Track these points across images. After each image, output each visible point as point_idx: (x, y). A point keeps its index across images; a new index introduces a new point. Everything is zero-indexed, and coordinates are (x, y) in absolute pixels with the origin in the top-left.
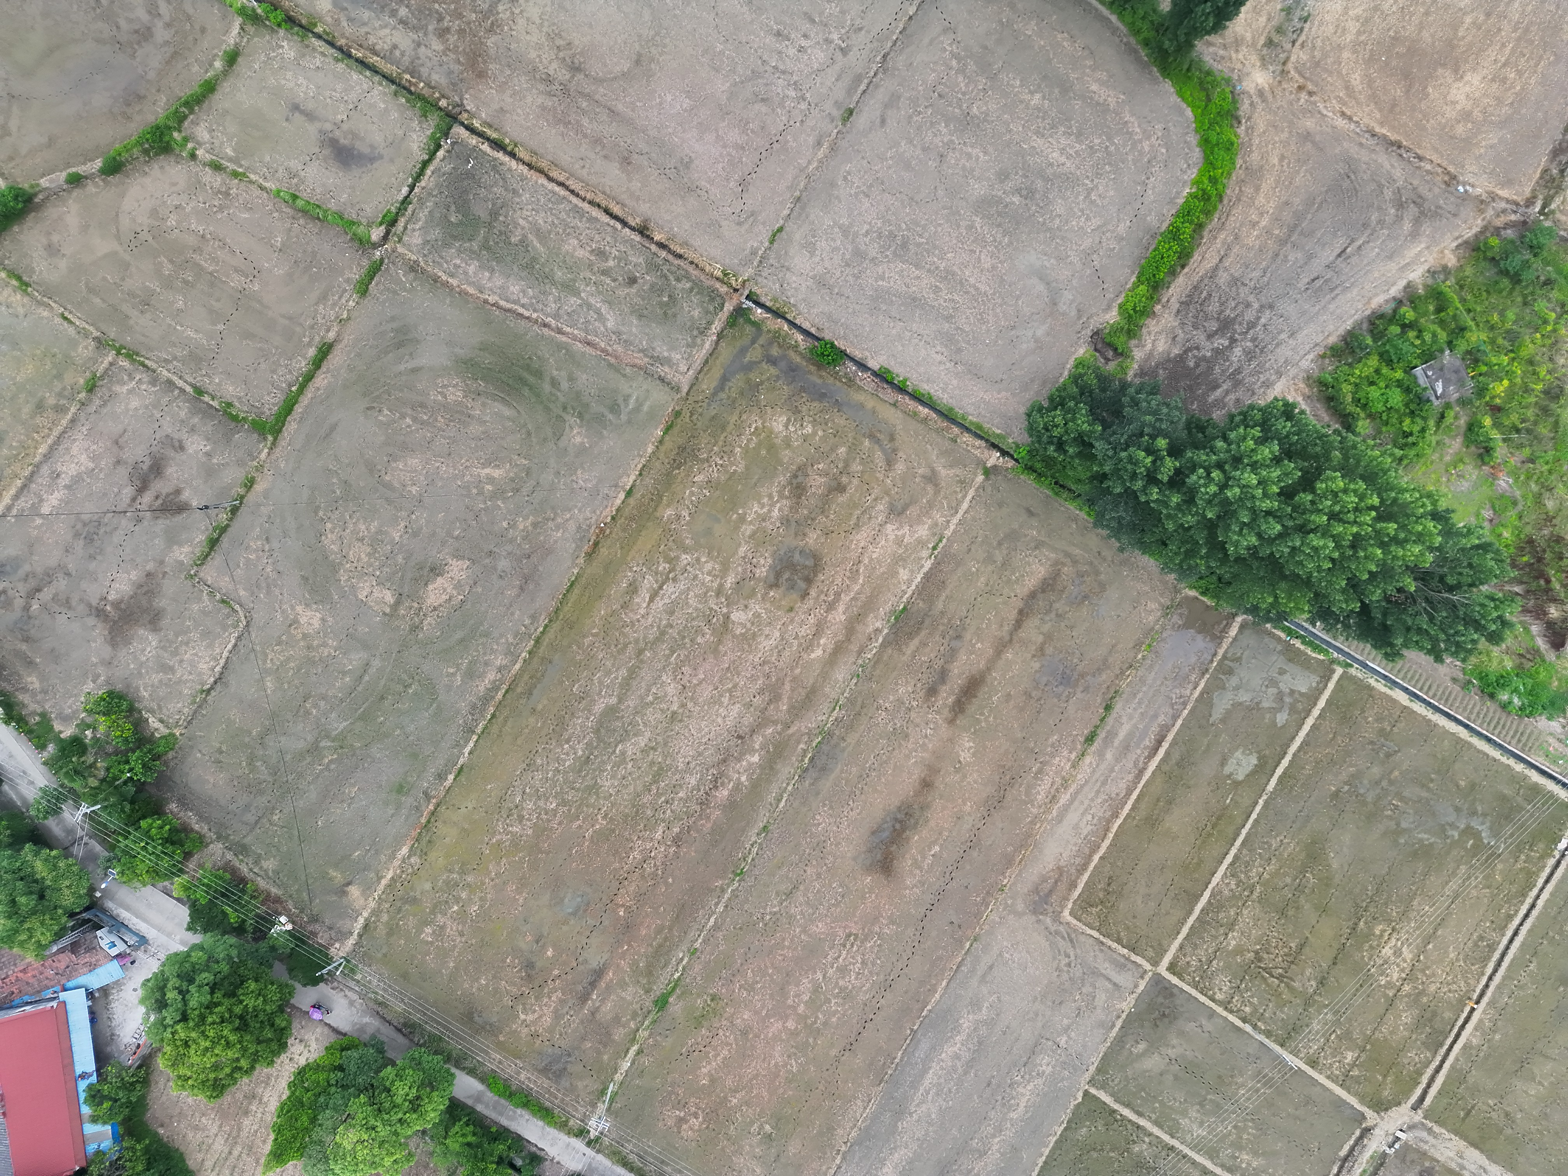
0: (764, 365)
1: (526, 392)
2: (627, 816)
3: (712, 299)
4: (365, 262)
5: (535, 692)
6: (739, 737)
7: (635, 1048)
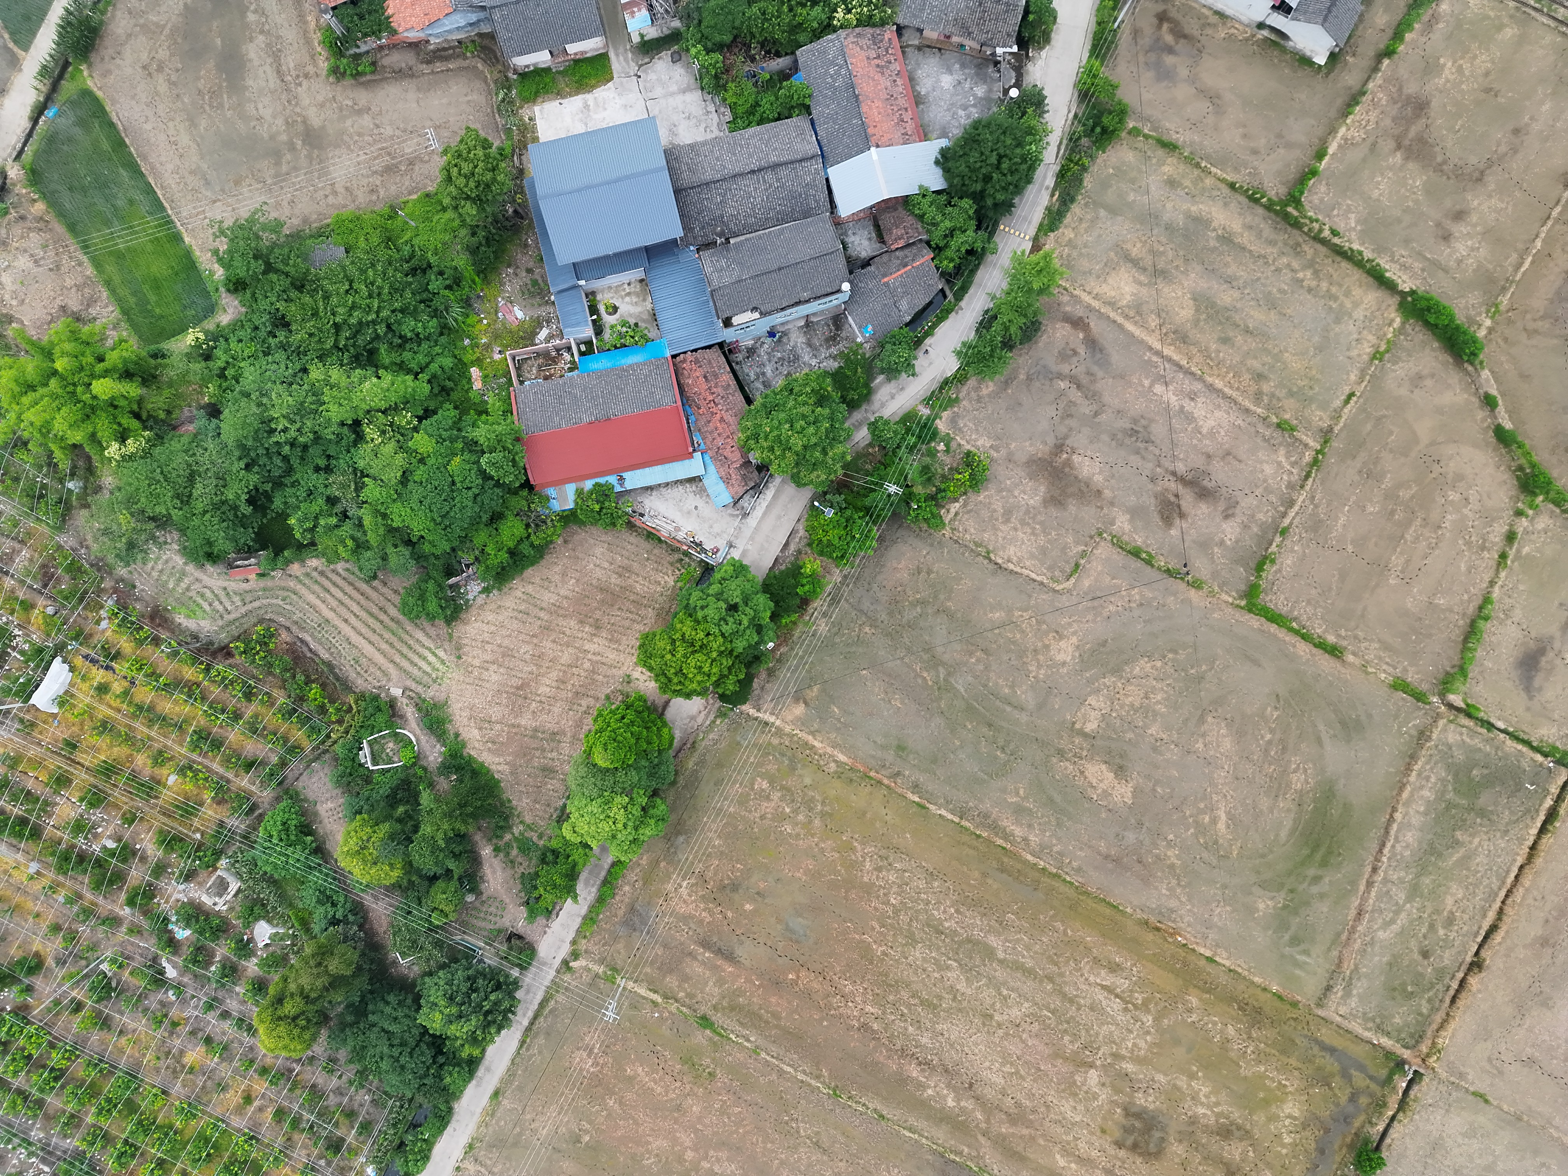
0: (1349, 1090)
1: (1306, 852)
2: (887, 975)
3: (1412, 1036)
4: (1425, 687)
5: (1004, 876)
6: (971, 1085)
7: (660, 1000)
